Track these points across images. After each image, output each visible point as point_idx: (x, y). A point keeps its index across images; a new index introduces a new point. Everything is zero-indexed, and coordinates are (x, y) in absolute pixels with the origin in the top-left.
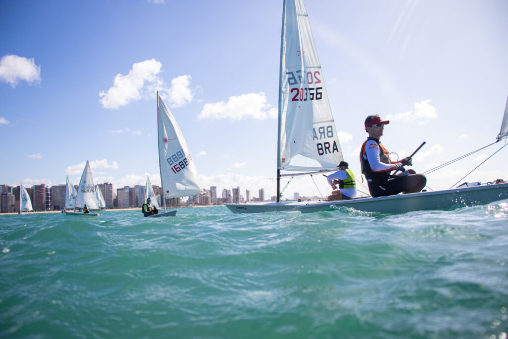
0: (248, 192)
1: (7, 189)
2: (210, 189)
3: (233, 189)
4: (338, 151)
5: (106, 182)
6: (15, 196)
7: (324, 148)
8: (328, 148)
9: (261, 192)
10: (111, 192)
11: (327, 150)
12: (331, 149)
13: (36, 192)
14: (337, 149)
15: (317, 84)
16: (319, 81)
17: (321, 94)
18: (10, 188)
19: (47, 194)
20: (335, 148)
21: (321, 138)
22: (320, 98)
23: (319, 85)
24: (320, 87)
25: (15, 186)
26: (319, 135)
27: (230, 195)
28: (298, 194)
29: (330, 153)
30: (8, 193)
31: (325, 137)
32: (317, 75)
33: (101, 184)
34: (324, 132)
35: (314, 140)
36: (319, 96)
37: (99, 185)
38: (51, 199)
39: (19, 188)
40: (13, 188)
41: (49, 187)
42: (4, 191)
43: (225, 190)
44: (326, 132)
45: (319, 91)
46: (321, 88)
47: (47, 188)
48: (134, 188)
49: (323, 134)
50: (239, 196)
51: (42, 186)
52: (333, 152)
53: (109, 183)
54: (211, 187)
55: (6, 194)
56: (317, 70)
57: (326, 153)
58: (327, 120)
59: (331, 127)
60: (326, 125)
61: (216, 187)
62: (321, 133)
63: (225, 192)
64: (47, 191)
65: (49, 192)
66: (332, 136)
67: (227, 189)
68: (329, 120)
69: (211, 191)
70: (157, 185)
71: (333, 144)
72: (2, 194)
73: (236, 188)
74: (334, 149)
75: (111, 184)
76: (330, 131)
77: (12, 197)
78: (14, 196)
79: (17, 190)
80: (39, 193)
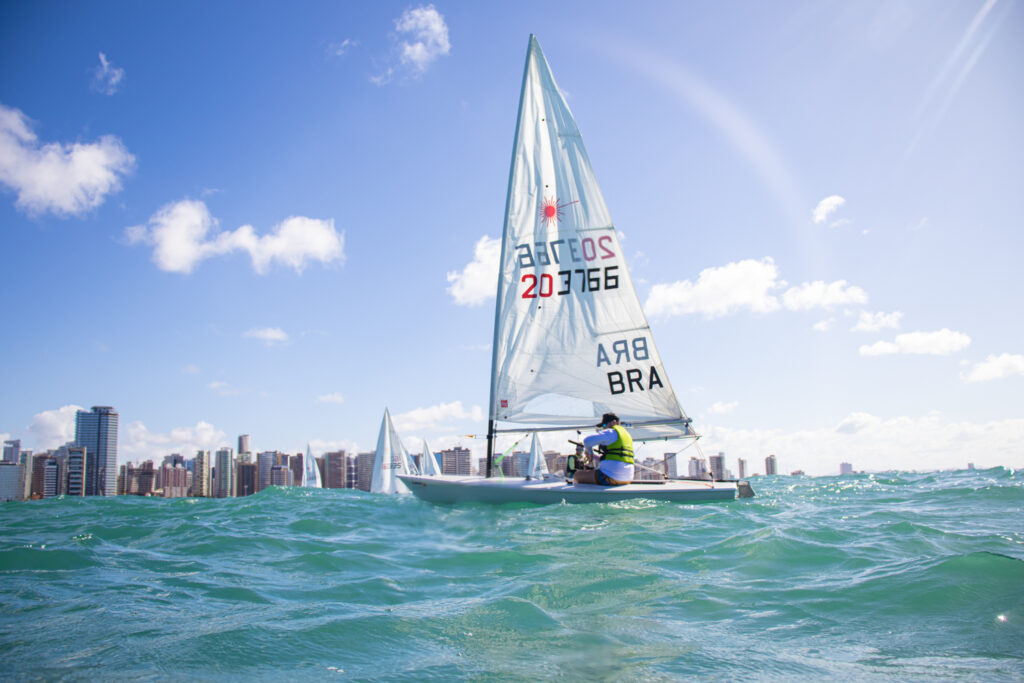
0: (742, 463)
1: (280, 460)
2: (663, 458)
3: (712, 458)
4: (661, 386)
5: (458, 446)
6: (294, 471)
7: (626, 381)
8: (637, 381)
9: (770, 463)
10: (468, 464)
11: (634, 384)
12: (645, 381)
13: (330, 465)
14: (659, 382)
15: (606, 260)
16: (612, 255)
17: (616, 278)
18: (285, 457)
19: (350, 470)
20: (655, 379)
21: (618, 362)
22: (616, 286)
23: (610, 262)
24: (613, 265)
25: (293, 453)
26: (613, 357)
27: (704, 471)
28: (850, 465)
29: (642, 389)
30: (283, 467)
31: (628, 360)
32: (605, 243)
33: (449, 451)
34: (626, 350)
35: (599, 365)
36: (611, 282)
37: (446, 452)
38: (356, 478)
39: (300, 456)
40: (292, 458)
41: (353, 457)
42: (275, 462)
43: (694, 459)
44: (631, 350)
45: (611, 273)
46: (616, 268)
47: (348, 458)
48: (512, 458)
49: (623, 356)
50: (724, 472)
51: (340, 454)
52: (651, 387)
53: (463, 449)
54: (666, 455)
55: (280, 469)
56: (606, 233)
57: (632, 390)
58: (633, 327)
59: (644, 339)
60: (629, 337)
61: (674, 454)
62: (619, 353)
63: (694, 465)
64: (349, 463)
65: (353, 466)
66: (646, 357)
67: (699, 458)
68: (638, 326)
69: (664, 462)
70: (557, 451)
71: (649, 373)
72: (273, 468)
73: (717, 455)
74: (652, 383)
75: (467, 450)
76: (641, 347)
77: (288, 474)
78: (292, 471)
79: (297, 462)
80: (336, 466)
